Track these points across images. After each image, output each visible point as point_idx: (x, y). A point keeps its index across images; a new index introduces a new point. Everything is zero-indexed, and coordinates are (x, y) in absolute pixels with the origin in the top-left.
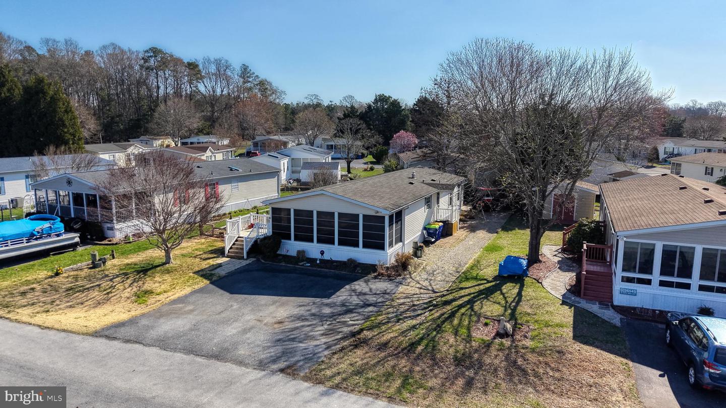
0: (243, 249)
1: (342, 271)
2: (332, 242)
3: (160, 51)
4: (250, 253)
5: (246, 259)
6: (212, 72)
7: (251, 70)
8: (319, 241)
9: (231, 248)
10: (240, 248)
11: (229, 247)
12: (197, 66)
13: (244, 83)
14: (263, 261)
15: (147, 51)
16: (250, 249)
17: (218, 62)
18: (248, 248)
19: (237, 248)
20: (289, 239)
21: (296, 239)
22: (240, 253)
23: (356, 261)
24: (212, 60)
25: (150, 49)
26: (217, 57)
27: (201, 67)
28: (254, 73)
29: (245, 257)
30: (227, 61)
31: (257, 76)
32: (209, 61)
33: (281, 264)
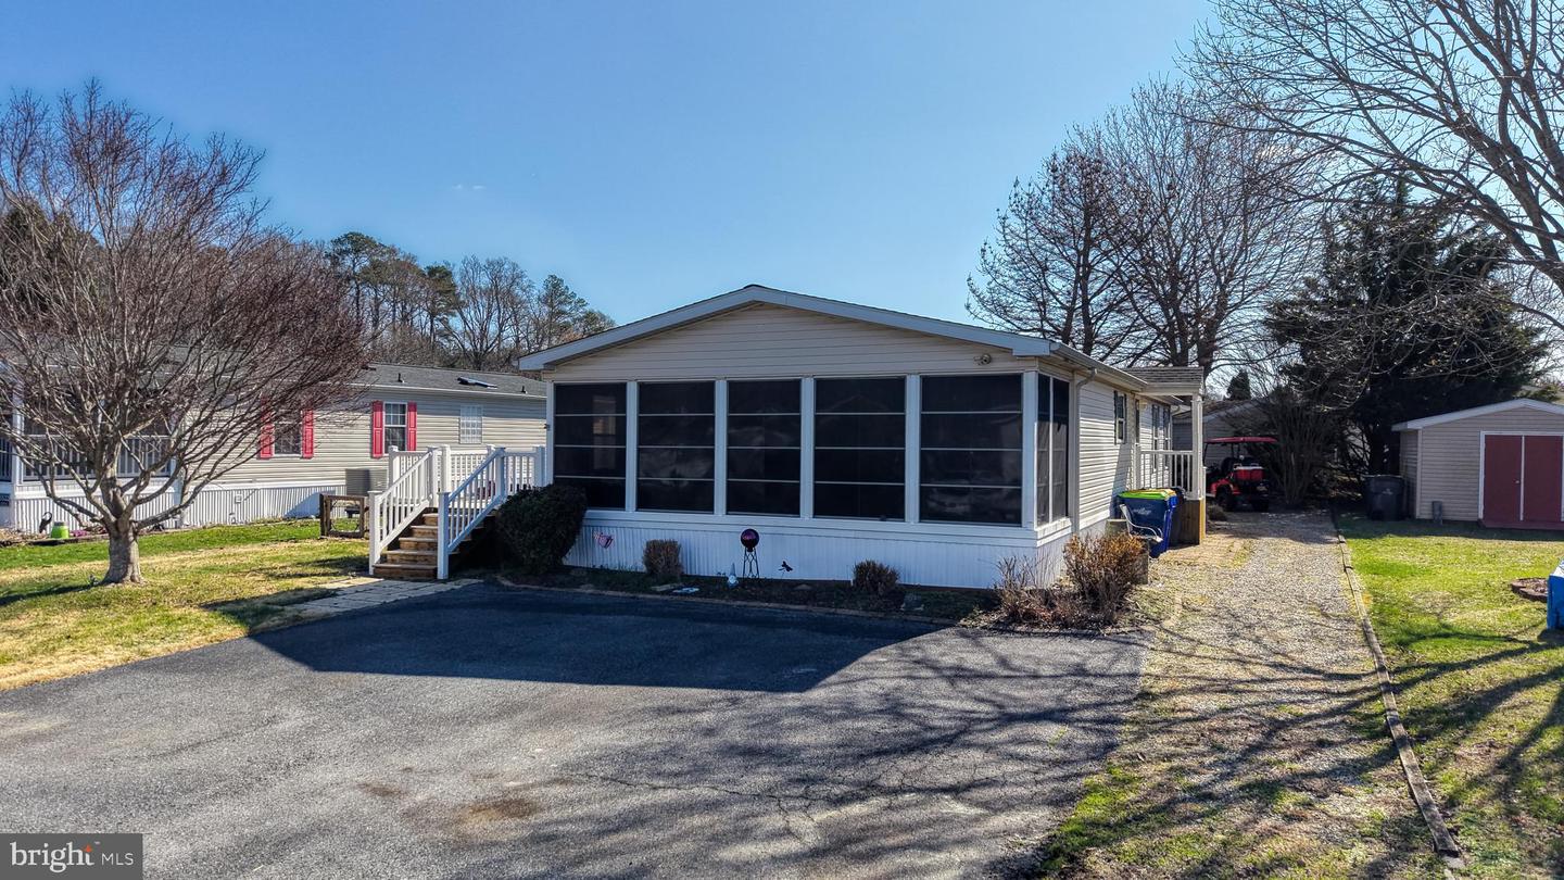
0: (433, 546)
1: (837, 606)
2: (787, 504)
3: (369, 242)
4: (462, 560)
5: (444, 581)
6: (480, 288)
7: (567, 287)
8: (734, 506)
9: (394, 545)
10: (429, 543)
11: (388, 539)
12: (448, 274)
13: (551, 315)
14: (507, 583)
15: (338, 241)
16: (462, 545)
17: (495, 268)
18: (454, 542)
19: (418, 546)
20: (620, 504)
21: (644, 502)
22: (426, 559)
23: (894, 575)
24: (483, 262)
25: (346, 236)
26: (494, 257)
27: (457, 279)
28: (574, 295)
29: (442, 571)
30: (515, 266)
31: (581, 301)
32: (475, 265)
33: (578, 590)
